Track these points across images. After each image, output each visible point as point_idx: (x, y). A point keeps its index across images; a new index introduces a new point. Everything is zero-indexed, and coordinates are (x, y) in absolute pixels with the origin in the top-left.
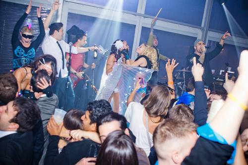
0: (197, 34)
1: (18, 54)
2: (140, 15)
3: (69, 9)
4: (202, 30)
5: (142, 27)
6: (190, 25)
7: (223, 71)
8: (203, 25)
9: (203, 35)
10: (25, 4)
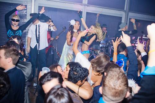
0: (122, 15)
1: (9, 35)
2: (85, 5)
3: (39, 4)
4: (125, 12)
5: (87, 12)
6: (117, 9)
7: (140, 37)
8: (125, 9)
9: (126, 15)
10: (11, 2)
